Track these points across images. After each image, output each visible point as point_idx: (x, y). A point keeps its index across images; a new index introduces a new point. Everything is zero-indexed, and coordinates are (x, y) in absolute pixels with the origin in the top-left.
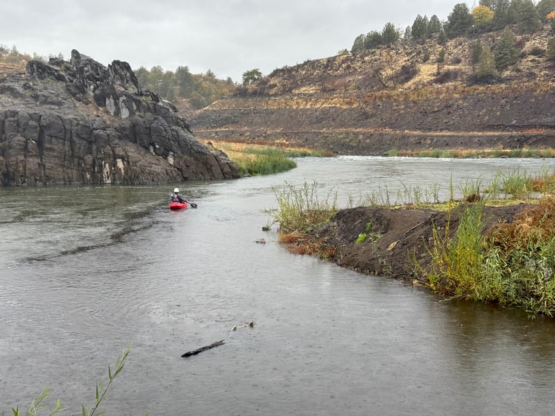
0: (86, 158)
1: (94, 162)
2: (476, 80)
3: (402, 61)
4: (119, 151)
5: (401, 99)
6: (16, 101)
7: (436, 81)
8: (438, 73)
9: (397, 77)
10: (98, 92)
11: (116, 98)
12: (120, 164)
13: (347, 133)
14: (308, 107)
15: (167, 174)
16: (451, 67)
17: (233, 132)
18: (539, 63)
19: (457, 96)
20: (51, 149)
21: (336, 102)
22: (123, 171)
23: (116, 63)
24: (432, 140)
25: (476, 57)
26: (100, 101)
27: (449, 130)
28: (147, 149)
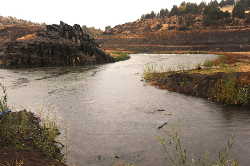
0: (67, 57)
1: (70, 58)
2: (181, 29)
3: (157, 23)
4: (78, 54)
5: (157, 35)
6: (44, 38)
7: (168, 29)
8: (169, 27)
9: (155, 28)
10: (70, 35)
11: (76, 37)
12: (78, 58)
13: (140, 46)
14: (127, 38)
15: (94, 61)
16: (173, 25)
17: (102, 46)
18: (200, 24)
19: (175, 34)
20: (56, 54)
21: (136, 36)
22: (79, 61)
23: (75, 25)
24: (168, 48)
25: (180, 22)
26: (70, 38)
27: (173, 45)
28: (86, 53)
